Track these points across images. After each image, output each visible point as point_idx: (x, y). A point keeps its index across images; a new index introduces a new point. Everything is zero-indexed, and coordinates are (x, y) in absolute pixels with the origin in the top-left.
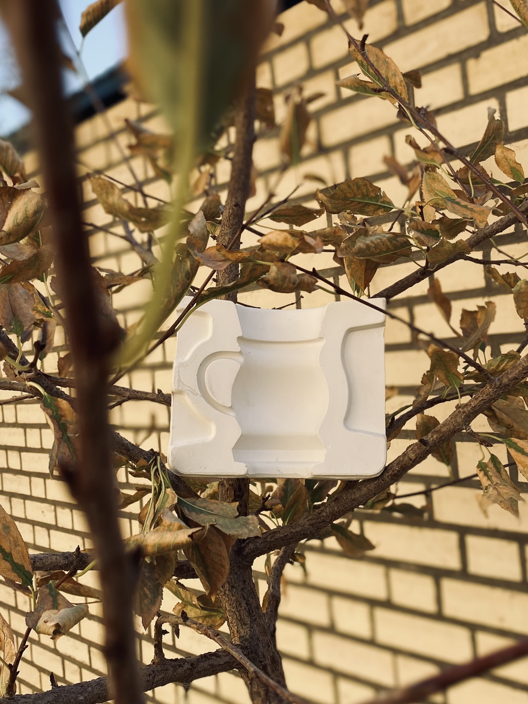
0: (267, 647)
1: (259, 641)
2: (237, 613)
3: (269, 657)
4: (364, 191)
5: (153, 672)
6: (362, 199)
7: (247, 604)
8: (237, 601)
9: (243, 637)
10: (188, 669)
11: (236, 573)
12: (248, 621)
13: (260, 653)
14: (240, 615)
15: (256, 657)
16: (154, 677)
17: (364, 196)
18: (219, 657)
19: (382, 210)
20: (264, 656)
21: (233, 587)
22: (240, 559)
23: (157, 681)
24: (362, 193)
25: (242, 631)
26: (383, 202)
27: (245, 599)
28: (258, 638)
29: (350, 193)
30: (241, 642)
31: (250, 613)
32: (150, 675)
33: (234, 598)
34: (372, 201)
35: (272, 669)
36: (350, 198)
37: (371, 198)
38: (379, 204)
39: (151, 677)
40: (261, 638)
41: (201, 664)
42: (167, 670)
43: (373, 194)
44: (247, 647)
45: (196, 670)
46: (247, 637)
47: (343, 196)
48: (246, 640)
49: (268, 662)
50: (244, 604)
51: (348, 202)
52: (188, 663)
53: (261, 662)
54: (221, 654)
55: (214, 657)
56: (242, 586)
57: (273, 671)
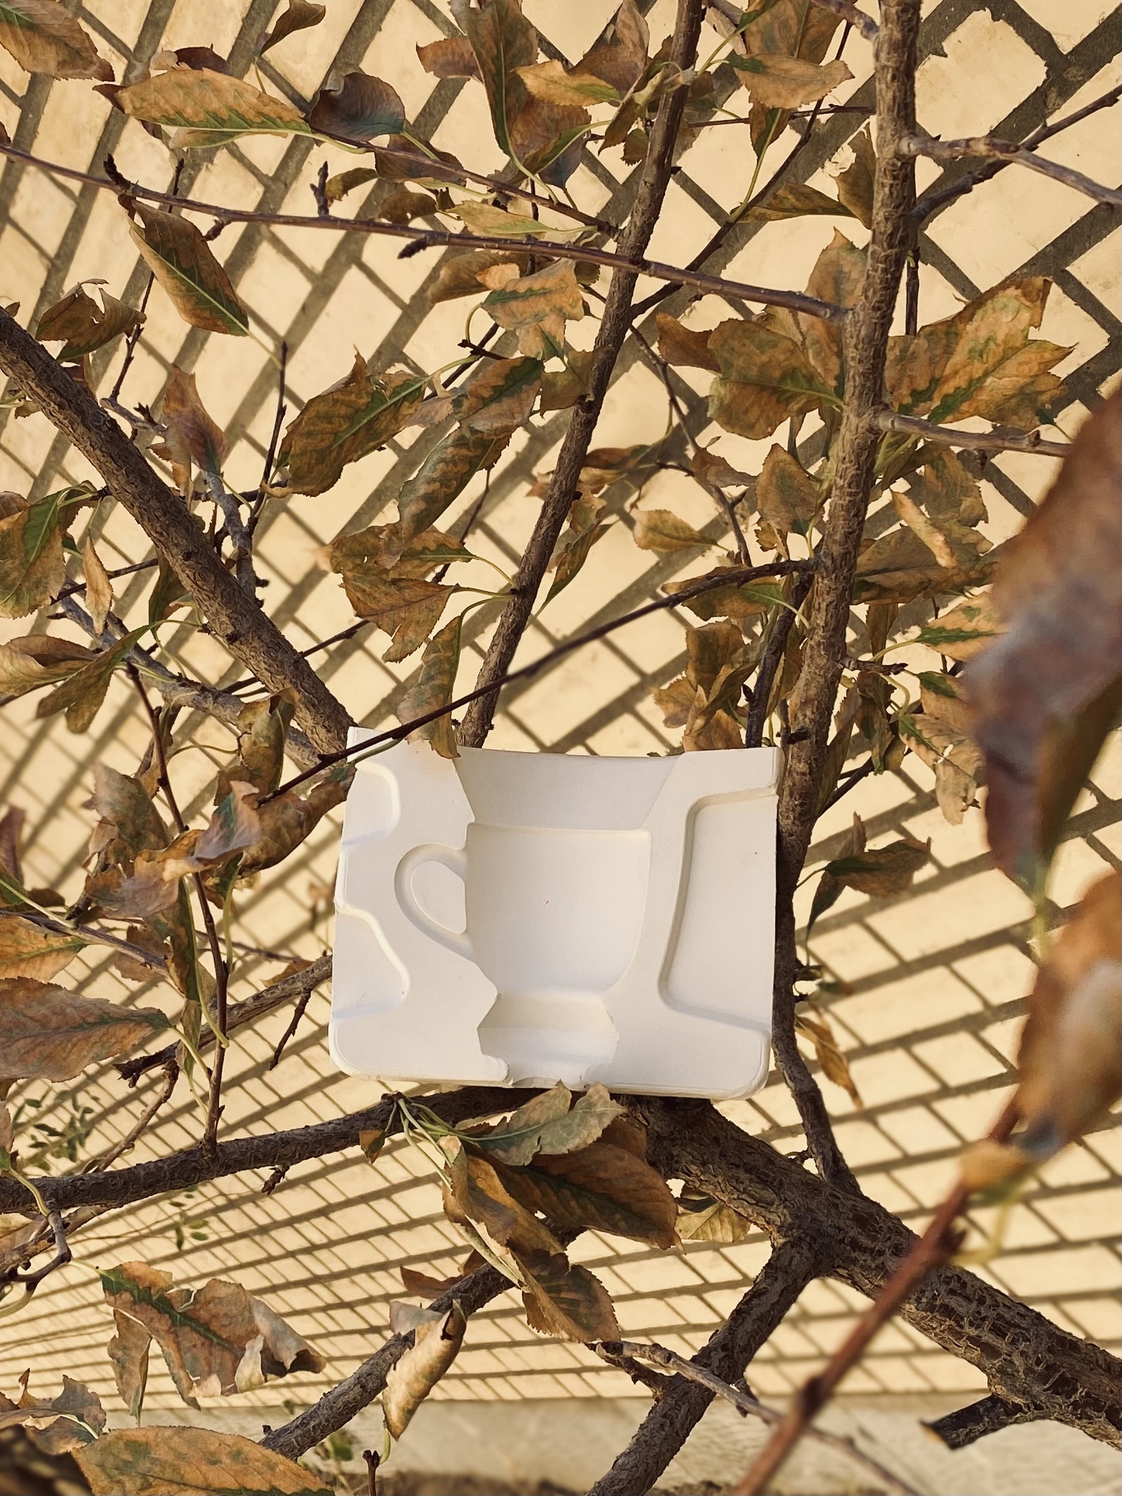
0: (833, 1211)
1: (812, 1211)
2: (744, 1196)
3: (849, 1222)
4: (343, 411)
5: (665, 1416)
6: (351, 426)
7: (747, 1171)
8: (728, 1179)
9: (782, 1226)
10: (721, 1360)
11: (692, 1139)
12: (768, 1195)
13: (830, 1230)
14: (752, 1197)
15: (826, 1241)
16: (672, 1423)
17: (351, 419)
18: (764, 1293)
19: (406, 404)
20: (840, 1229)
21: (704, 1164)
22: (681, 1113)
23: (683, 1425)
24: (345, 417)
25: (773, 1217)
26: (396, 392)
27: (738, 1166)
28: (808, 1209)
29: (322, 440)
30: (785, 1236)
31: (764, 1182)
32: (662, 1426)
33: (720, 1179)
34: (373, 410)
35: (869, 1236)
36: (330, 446)
37: (368, 408)
38: (390, 402)
39: (667, 1428)
40: (813, 1205)
41: (740, 1333)
42: (686, 1393)
43: (365, 400)
44: (800, 1238)
45: (737, 1350)
46: (789, 1220)
47: (315, 455)
48: (791, 1227)
49: (853, 1232)
50: (743, 1176)
51: (334, 454)
52: (715, 1349)
53: (842, 1241)
54: (763, 1285)
55: (755, 1301)
56: (717, 1151)
57: (874, 1239)
